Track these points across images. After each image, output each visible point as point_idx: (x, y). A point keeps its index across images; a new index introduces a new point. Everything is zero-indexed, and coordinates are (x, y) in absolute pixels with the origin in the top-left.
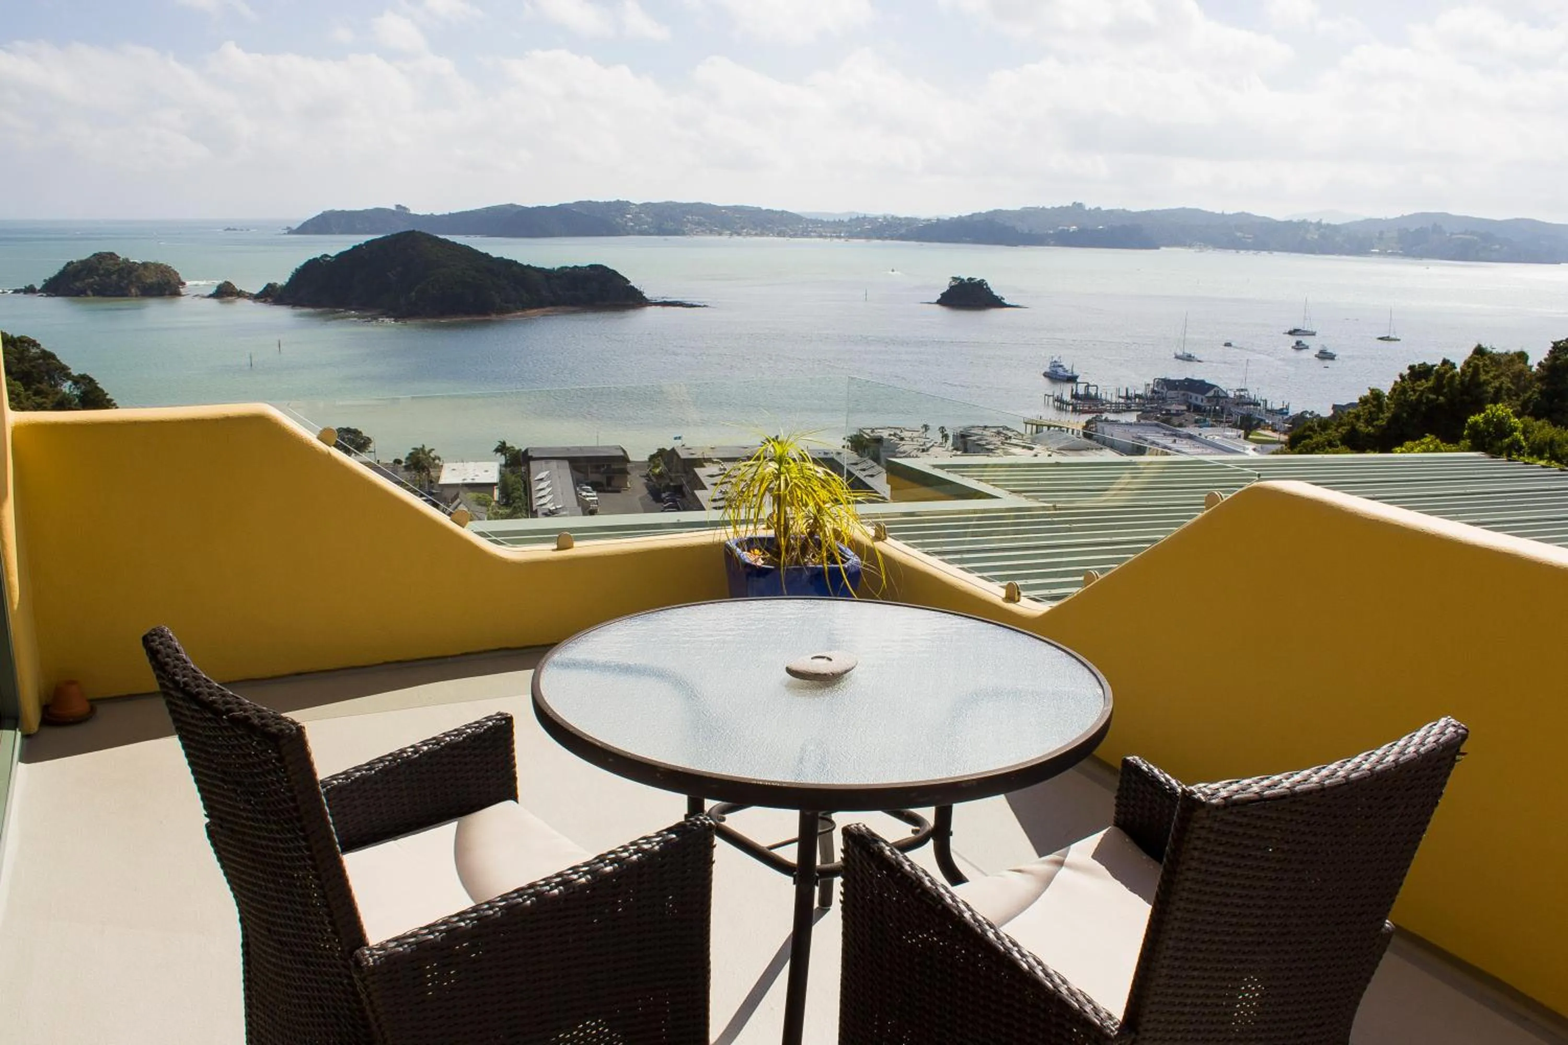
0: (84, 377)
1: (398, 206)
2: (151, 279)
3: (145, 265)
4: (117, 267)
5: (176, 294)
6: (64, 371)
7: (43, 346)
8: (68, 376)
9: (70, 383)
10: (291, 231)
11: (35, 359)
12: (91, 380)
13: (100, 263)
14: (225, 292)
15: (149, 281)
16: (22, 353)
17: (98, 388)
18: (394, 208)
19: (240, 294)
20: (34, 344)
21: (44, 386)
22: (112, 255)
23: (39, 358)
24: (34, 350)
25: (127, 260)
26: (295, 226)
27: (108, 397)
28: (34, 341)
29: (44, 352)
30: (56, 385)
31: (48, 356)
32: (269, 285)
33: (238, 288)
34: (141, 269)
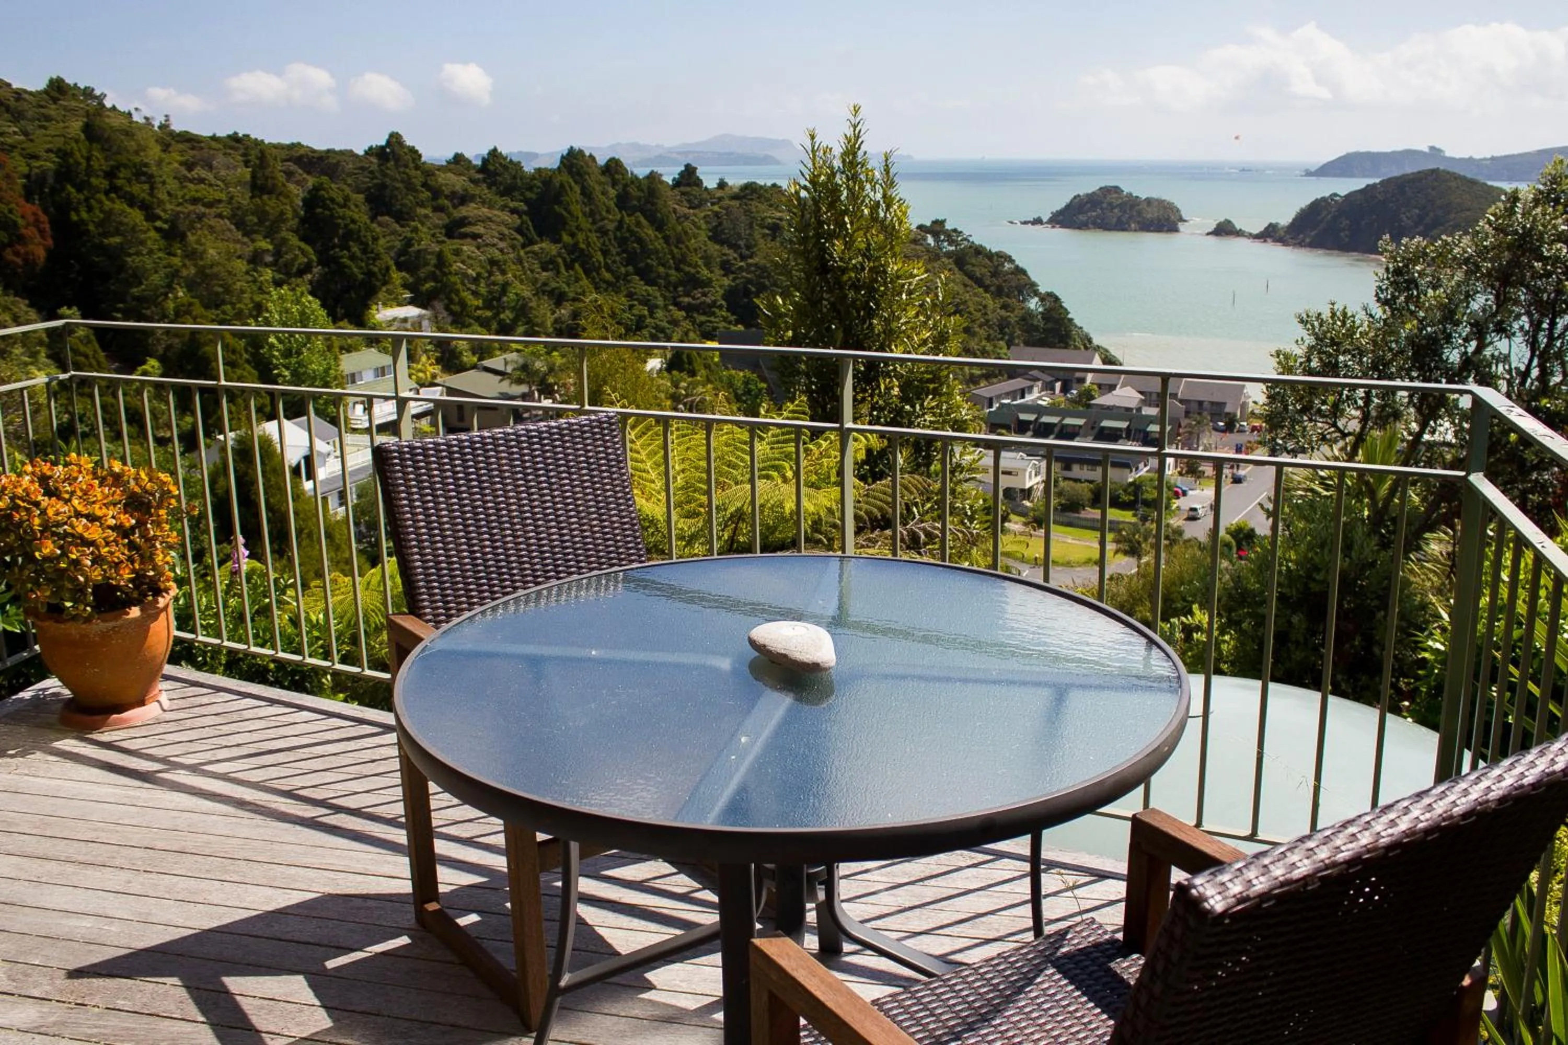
0: (1050, 295)
1: (1432, 148)
2: (1151, 214)
3: (1149, 201)
4: (1120, 201)
5: (1173, 229)
6: (1032, 288)
7: (1017, 263)
8: (1036, 293)
9: (1036, 299)
10: (1309, 174)
11: (1007, 273)
12: (1057, 299)
13: (1105, 196)
14: (1224, 230)
15: (1149, 216)
16: (997, 267)
17: (1062, 307)
18: (1426, 150)
19: (1239, 233)
20: (1010, 259)
21: (1012, 301)
22: (1117, 189)
23: (1012, 273)
24: (1007, 266)
25: (1131, 194)
26: (1313, 170)
27: (1070, 316)
28: (1010, 257)
29: (1017, 267)
30: (1024, 300)
31: (1020, 271)
32: (1271, 225)
33: (1238, 227)
34: (1144, 205)
